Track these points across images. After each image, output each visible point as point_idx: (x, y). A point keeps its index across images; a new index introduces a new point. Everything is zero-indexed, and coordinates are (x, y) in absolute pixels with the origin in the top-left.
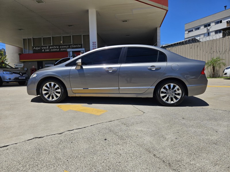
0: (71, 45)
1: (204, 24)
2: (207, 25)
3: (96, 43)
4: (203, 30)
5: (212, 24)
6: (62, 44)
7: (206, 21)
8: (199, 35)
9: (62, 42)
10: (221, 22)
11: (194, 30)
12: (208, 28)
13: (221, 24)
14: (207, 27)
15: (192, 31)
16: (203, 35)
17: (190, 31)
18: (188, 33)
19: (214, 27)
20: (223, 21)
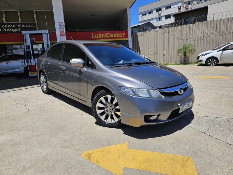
0: (20, 24)
1: (156, 8)
2: (159, 10)
3: (64, 24)
4: (155, 14)
5: (163, 9)
6: (5, 22)
7: (157, 5)
8: (152, 19)
9: (4, 19)
10: (170, 7)
11: (147, 13)
12: (160, 13)
13: (171, 9)
14: (158, 11)
16: (155, 20)
17: (143, 15)
18: (142, 17)
19: (165, 12)
20: (172, 6)
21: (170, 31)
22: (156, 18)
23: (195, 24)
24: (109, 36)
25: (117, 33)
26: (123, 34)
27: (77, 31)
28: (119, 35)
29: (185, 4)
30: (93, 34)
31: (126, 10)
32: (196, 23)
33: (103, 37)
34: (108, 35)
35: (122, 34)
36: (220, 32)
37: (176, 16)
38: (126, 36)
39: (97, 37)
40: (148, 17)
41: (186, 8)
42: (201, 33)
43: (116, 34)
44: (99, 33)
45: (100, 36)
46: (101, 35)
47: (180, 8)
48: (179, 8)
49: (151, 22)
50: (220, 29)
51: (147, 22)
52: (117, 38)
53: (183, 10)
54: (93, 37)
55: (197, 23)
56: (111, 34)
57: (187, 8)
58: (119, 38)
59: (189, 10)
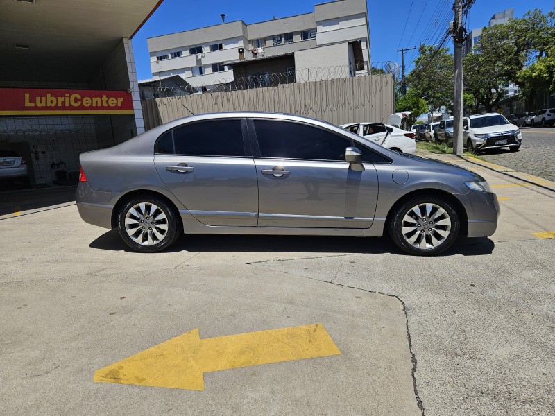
1: (189, 46)
2: (196, 50)
4: (188, 60)
5: (206, 50)
7: (194, 38)
8: (183, 70)
10: (220, 47)
11: (169, 55)
12: (200, 58)
13: (221, 51)
14: (195, 53)
15: (166, 57)
16: (190, 71)
17: (160, 58)
18: (158, 62)
19: (209, 57)
20: (223, 45)
21: (231, 99)
22: (191, 69)
23: (276, 87)
24: (79, 103)
25: (101, 97)
26: (119, 99)
28: (107, 102)
29: (250, 45)
30: (27, 96)
31: (121, 40)
33: (60, 105)
34: (76, 100)
35: (117, 100)
36: (322, 105)
37: (235, 67)
38: (128, 104)
39: (43, 104)
40: (171, 64)
41: (253, 52)
42: (290, 105)
43: (99, 99)
44: (49, 95)
45: (52, 102)
46: (54, 99)
47: (241, 52)
48: (239, 52)
49: (182, 76)
50: (322, 99)
51: (172, 75)
52: (102, 108)
53: (248, 57)
54: (27, 104)
55: (280, 86)
56: (85, 99)
57: (256, 54)
58: (109, 108)
59: (259, 57)
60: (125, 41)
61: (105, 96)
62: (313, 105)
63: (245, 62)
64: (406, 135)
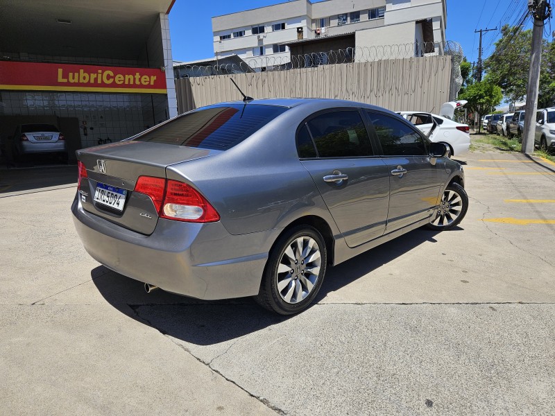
1: (252, 26)
2: (258, 30)
4: (250, 40)
5: (268, 29)
7: (257, 18)
8: (244, 51)
10: (283, 27)
11: (232, 34)
12: (261, 37)
13: (284, 31)
14: (257, 33)
15: (229, 37)
16: (252, 52)
17: (223, 38)
18: (220, 42)
19: (271, 37)
20: (286, 24)
21: (266, 80)
22: (253, 49)
23: (316, 68)
24: (111, 80)
25: (134, 75)
26: (152, 77)
27: (9, 60)
28: (140, 80)
29: (314, 25)
30: (60, 71)
31: (157, 16)
32: (319, 66)
33: (92, 81)
34: (109, 77)
35: (150, 78)
36: (365, 90)
38: (161, 83)
39: (76, 81)
40: (233, 44)
41: (316, 32)
42: (330, 90)
43: (131, 77)
44: (82, 71)
45: (84, 78)
46: (87, 75)
47: (300, 31)
48: (298, 31)
49: (242, 56)
50: (365, 84)
51: (233, 55)
52: (134, 86)
53: (308, 36)
54: (60, 79)
56: (118, 76)
57: (319, 34)
58: (141, 86)
59: (322, 36)
60: (162, 16)
61: (138, 74)
62: (355, 90)
63: (302, 42)
64: (458, 128)
